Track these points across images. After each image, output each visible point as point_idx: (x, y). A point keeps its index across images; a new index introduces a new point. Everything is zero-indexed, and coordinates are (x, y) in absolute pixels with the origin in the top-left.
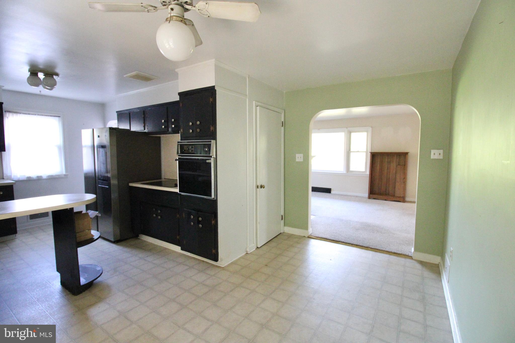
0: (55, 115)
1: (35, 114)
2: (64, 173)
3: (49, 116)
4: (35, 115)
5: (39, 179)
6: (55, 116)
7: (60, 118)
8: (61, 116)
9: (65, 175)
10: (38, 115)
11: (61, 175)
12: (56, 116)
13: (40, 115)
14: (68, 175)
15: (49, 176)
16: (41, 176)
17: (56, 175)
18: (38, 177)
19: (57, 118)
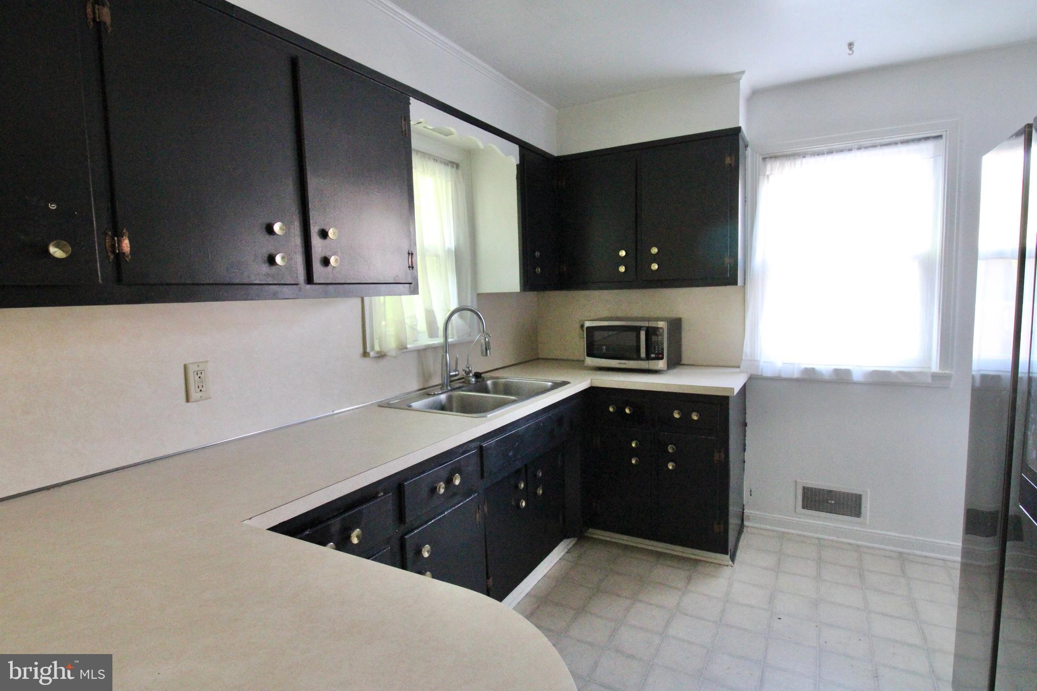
0: (921, 136)
1: (849, 145)
2: (935, 367)
3: (896, 143)
4: (850, 150)
5: (841, 378)
6: (919, 140)
7: (941, 142)
8: (944, 134)
9: (934, 376)
10: (859, 148)
11: (921, 373)
12: (927, 139)
13: (866, 148)
14: (948, 377)
15: (875, 373)
16: (848, 372)
17: (902, 373)
18: (837, 372)
19: (929, 146)
